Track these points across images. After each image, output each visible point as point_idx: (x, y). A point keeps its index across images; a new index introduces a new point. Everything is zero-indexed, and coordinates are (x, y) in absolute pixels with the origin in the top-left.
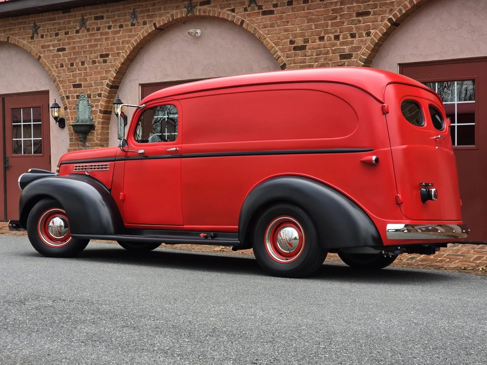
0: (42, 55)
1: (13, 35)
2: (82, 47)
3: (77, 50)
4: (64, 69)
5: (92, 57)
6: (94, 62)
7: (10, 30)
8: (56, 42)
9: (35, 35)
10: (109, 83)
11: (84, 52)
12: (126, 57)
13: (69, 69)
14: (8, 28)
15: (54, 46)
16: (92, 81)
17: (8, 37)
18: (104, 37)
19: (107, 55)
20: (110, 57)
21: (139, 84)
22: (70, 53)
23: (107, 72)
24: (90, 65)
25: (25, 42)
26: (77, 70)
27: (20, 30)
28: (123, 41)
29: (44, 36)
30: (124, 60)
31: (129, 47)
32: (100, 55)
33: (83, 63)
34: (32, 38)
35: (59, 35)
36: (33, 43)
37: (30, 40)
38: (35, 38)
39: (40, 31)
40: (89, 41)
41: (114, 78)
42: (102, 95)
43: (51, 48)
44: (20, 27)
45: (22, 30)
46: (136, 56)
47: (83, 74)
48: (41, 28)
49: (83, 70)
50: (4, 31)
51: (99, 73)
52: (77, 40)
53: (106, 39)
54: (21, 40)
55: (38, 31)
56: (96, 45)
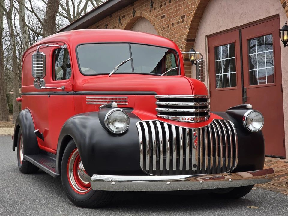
0: (155, 23)
1: (143, 11)
2: (172, 13)
3: (170, 15)
4: (165, 31)
5: (177, 19)
6: (178, 23)
7: (142, 7)
8: (161, 12)
9: (152, 9)
10: (186, 37)
11: (174, 16)
12: (193, 16)
13: (167, 30)
14: (141, 6)
15: (160, 14)
16: (177, 37)
17: (141, 13)
18: (182, 3)
19: (184, 16)
20: (186, 17)
21: (206, 36)
22: (167, 18)
23: (185, 28)
24: (177, 26)
25: (148, 15)
26: (171, 31)
27: (146, 7)
28: (191, 4)
29: (156, 9)
30: (193, 18)
31: (195, 7)
32: (181, 17)
33: (173, 24)
34: (151, 11)
35: (162, 6)
36: (151, 15)
37: (150, 13)
38: (152, 11)
39: (154, 5)
40: (176, 7)
41: (189, 33)
42: (183, 47)
43: (159, 16)
44: (146, 5)
45: (147, 7)
46: (202, 14)
47: (173, 33)
48: (154, 3)
49: (174, 29)
50: (139, 9)
51: (181, 30)
52: (170, 8)
53: (184, 4)
54: (147, 14)
55: (153, 5)
56: (179, 10)
